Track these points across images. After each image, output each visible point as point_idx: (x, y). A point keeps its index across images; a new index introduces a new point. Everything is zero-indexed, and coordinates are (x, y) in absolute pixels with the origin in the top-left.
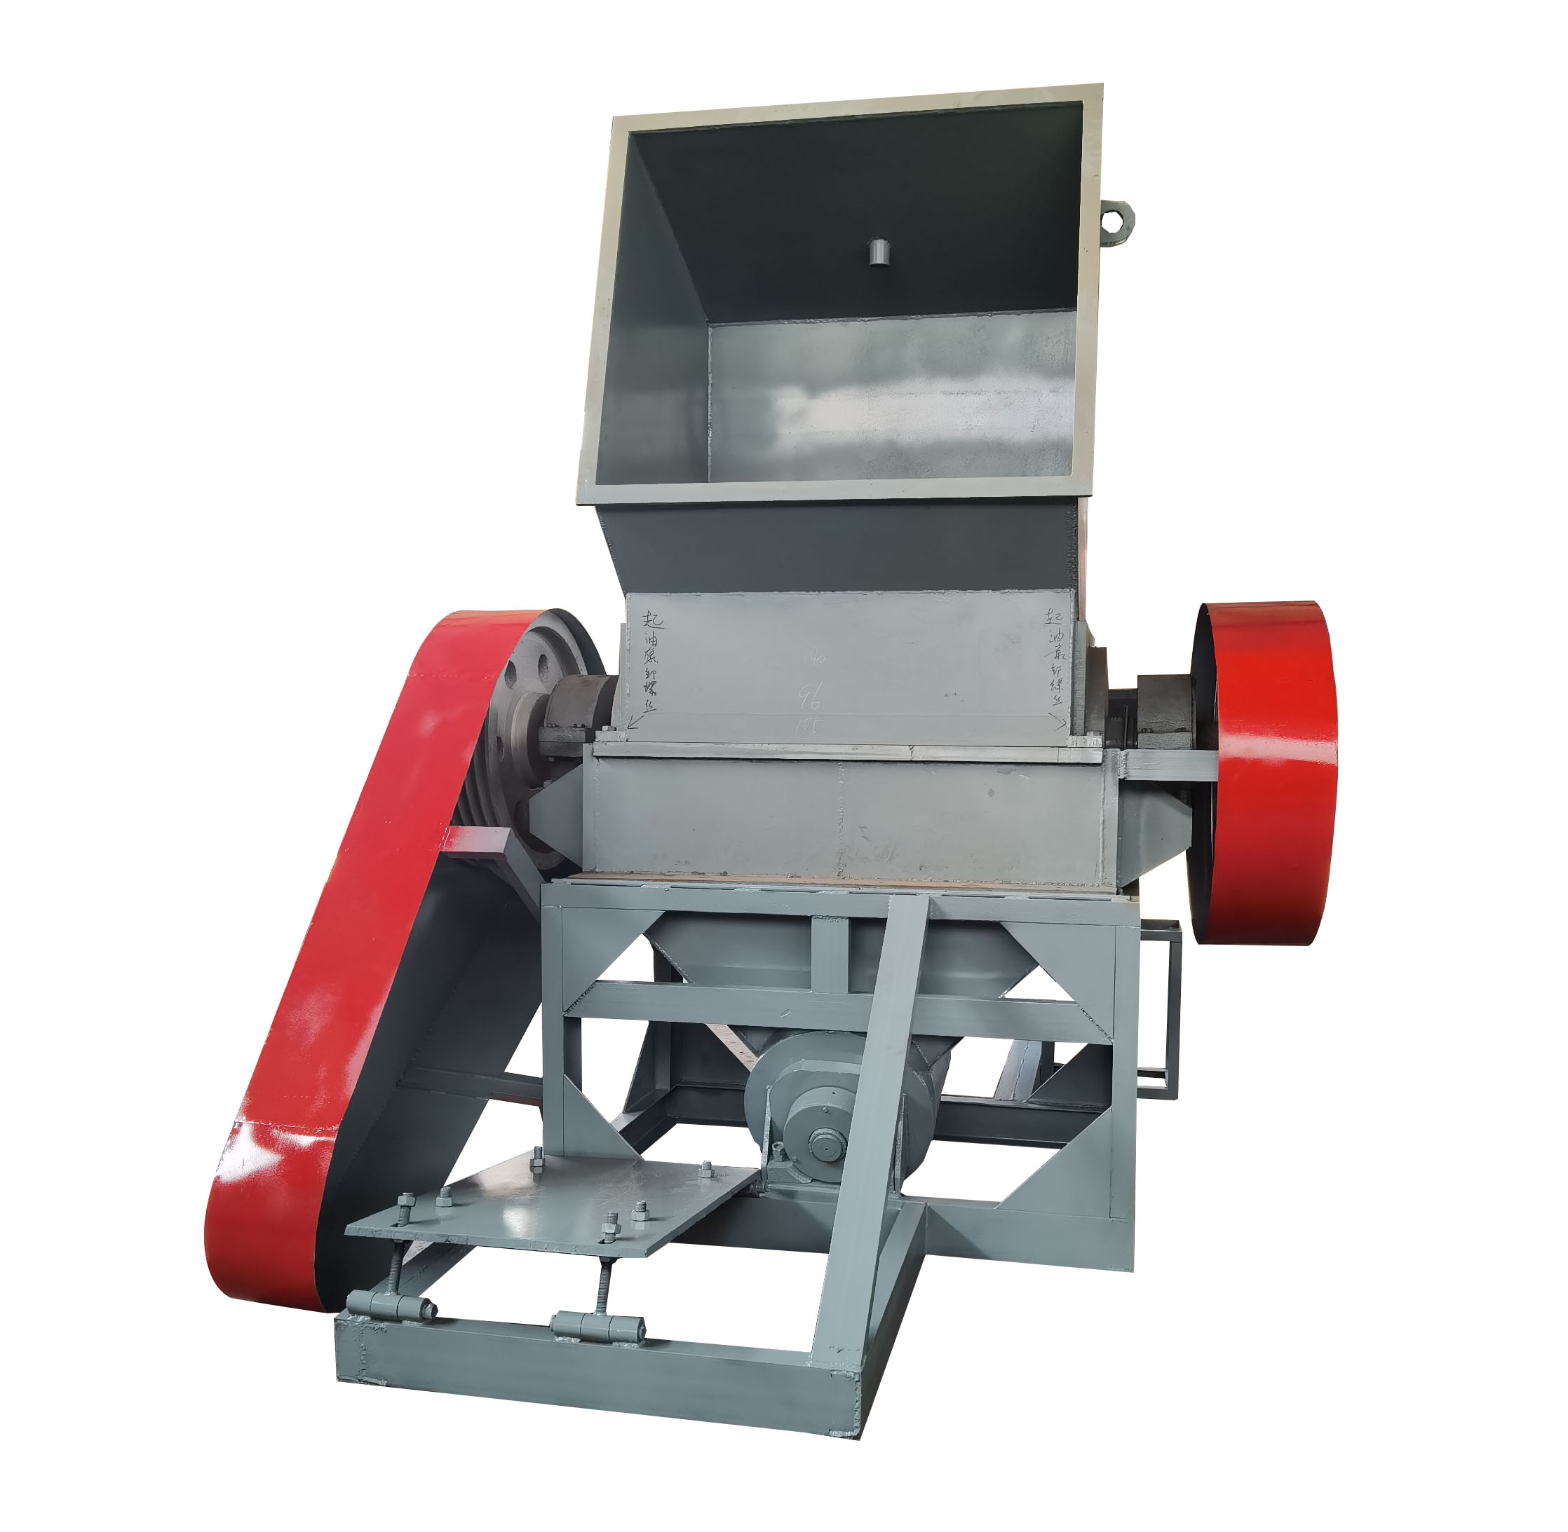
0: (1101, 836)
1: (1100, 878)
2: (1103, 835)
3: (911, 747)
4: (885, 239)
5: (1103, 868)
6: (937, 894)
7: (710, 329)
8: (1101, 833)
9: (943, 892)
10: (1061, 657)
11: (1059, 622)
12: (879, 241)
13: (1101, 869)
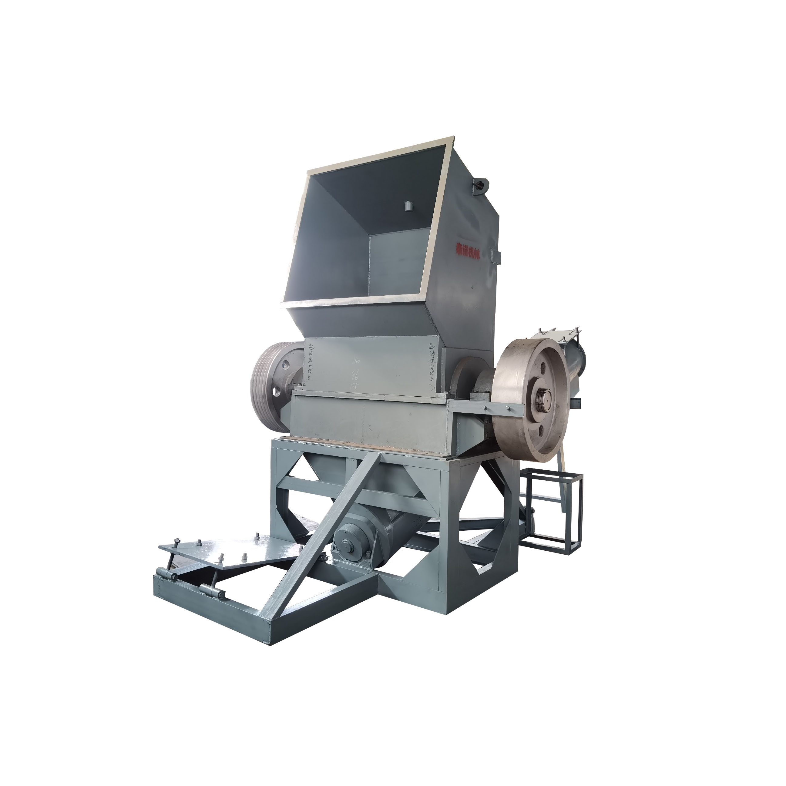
0: (446, 434)
1: (446, 451)
2: (447, 433)
3: (384, 395)
4: (409, 201)
5: (447, 447)
6: (383, 453)
7: (370, 238)
8: (446, 433)
9: (385, 452)
10: (434, 362)
11: (433, 348)
12: (408, 202)
13: (446, 447)
